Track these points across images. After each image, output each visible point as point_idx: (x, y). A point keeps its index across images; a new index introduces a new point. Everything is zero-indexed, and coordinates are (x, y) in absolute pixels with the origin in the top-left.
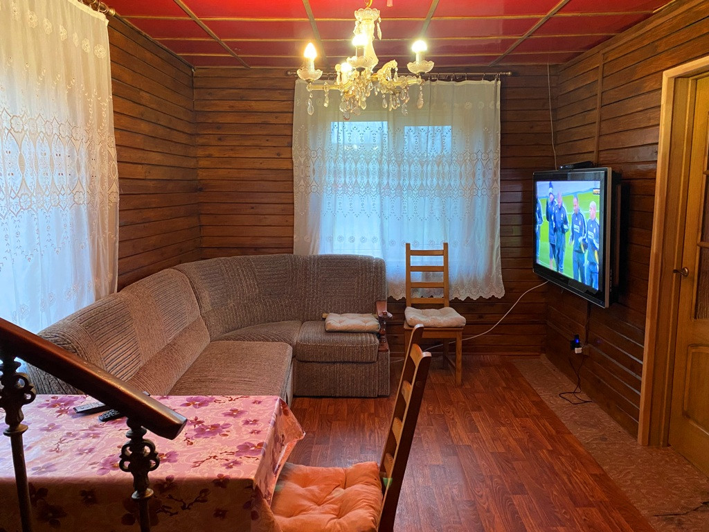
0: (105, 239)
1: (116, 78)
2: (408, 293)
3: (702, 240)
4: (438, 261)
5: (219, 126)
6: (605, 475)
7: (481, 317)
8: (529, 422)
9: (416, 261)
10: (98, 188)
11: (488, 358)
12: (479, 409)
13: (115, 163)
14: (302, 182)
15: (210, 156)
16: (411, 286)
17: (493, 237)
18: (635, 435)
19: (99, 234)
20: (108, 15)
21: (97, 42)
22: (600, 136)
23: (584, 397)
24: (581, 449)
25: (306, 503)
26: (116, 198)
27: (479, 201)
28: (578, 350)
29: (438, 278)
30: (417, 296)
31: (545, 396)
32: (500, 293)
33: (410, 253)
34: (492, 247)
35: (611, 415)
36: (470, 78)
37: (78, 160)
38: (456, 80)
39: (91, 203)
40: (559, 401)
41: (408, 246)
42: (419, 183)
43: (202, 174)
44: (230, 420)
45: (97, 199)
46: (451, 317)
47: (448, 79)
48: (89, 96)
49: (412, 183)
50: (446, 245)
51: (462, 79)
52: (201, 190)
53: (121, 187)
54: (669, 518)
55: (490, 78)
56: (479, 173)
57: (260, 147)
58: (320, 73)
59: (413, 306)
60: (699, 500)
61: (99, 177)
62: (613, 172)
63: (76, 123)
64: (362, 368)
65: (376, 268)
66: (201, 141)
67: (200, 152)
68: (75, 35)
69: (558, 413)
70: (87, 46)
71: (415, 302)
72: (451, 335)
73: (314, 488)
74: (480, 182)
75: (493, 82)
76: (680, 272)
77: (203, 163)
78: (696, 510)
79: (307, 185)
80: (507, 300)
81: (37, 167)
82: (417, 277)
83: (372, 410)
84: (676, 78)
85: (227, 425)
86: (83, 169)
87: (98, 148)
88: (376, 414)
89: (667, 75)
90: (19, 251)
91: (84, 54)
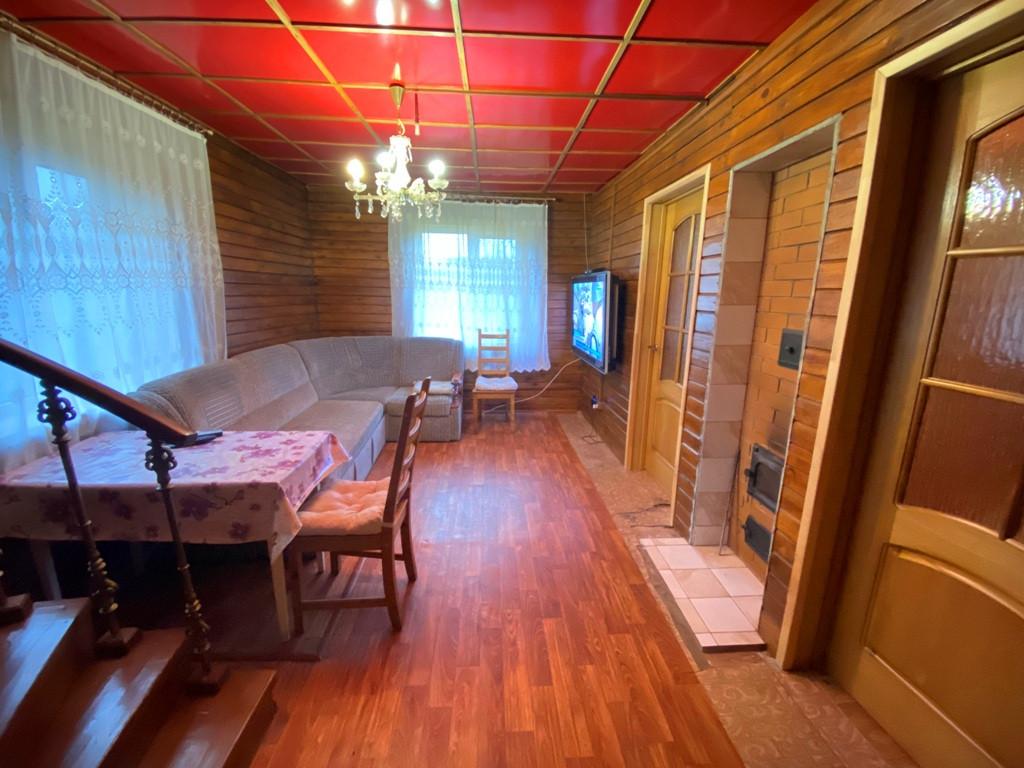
0: (211, 316)
1: (215, 185)
2: (480, 366)
3: (667, 324)
4: (503, 343)
5: (329, 233)
6: (594, 489)
7: (535, 384)
8: (554, 456)
9: (486, 342)
10: (202, 275)
11: (539, 413)
12: (522, 447)
13: (219, 257)
14: (397, 280)
15: (322, 257)
16: (482, 361)
17: (542, 325)
18: (622, 462)
19: (204, 312)
20: (206, 135)
21: (195, 156)
22: (612, 248)
23: (599, 439)
24: (584, 473)
25: (340, 504)
26: (221, 284)
27: (532, 299)
28: (595, 406)
29: (503, 356)
30: (487, 369)
31: (572, 440)
32: (547, 367)
33: (481, 336)
34: (542, 333)
35: (612, 450)
36: (524, 202)
37: (178, 252)
38: (514, 203)
39: (195, 288)
40: (581, 442)
41: (480, 331)
42: (487, 282)
43: (317, 272)
44: (283, 447)
45: (202, 284)
46: (510, 384)
47: (508, 202)
48: (189, 200)
49: (483, 283)
50: (508, 331)
51: (519, 202)
52: (316, 284)
53: (225, 276)
54: (626, 515)
55: (540, 202)
56: (532, 277)
57: (363, 251)
58: (364, 187)
59: (483, 376)
60: (652, 504)
61: (201, 265)
62: (612, 275)
63: (174, 221)
64: (438, 420)
65: (456, 347)
66: (315, 244)
67: (315, 254)
68: (171, 150)
69: (577, 450)
70: (185, 159)
71: (486, 373)
72: (505, 396)
73: (350, 495)
74: (533, 283)
75: (542, 206)
76: (653, 348)
77: (318, 262)
78: (648, 510)
79: (402, 282)
80: (552, 371)
81: (134, 255)
82: (488, 355)
83: (444, 450)
84: (653, 204)
85: (278, 450)
86: (184, 259)
87: (200, 243)
88: (446, 453)
89: (648, 201)
90: (119, 321)
91: (182, 167)
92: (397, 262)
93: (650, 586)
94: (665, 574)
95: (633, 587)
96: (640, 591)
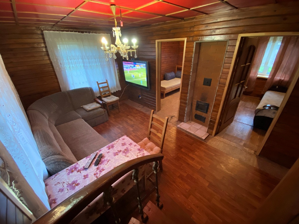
2: (100, 94)
27: (111, 68)
28: (140, 98)
33: (98, 84)
40: (139, 108)
50: (107, 80)
64: (101, 117)
65: (91, 90)
69: (141, 111)
72: (116, 102)
75: (108, 35)
79: (60, 69)
80: (122, 90)
82: (102, 90)
89: (157, 41)
92: (55, 60)
93: (187, 134)
94: (187, 130)
95: (185, 135)
96: (187, 136)
